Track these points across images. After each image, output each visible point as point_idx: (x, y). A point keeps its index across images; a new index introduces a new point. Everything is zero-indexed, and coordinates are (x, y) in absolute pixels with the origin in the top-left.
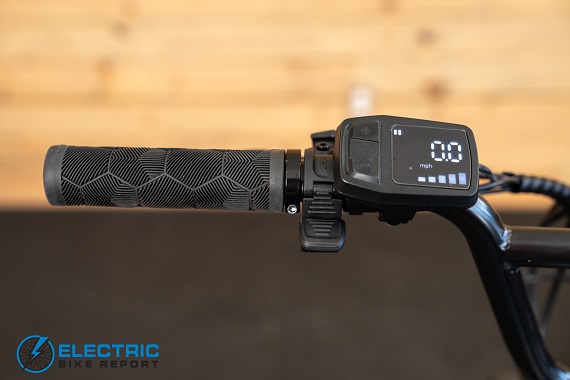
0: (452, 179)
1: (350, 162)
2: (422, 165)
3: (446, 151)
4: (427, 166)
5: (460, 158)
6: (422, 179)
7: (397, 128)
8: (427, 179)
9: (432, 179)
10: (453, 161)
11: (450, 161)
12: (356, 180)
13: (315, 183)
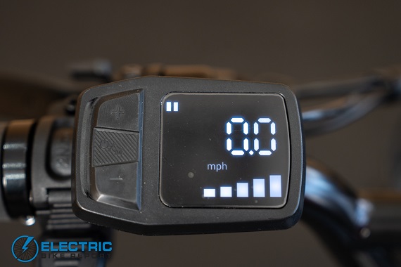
0: (259, 188)
1: (92, 170)
2: (211, 166)
3: (251, 136)
4: (218, 167)
5: (274, 147)
6: (209, 193)
7: (172, 100)
8: (218, 192)
9: (226, 192)
10: (262, 153)
11: (256, 153)
12: (100, 206)
13: (49, 191)
